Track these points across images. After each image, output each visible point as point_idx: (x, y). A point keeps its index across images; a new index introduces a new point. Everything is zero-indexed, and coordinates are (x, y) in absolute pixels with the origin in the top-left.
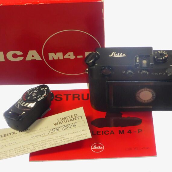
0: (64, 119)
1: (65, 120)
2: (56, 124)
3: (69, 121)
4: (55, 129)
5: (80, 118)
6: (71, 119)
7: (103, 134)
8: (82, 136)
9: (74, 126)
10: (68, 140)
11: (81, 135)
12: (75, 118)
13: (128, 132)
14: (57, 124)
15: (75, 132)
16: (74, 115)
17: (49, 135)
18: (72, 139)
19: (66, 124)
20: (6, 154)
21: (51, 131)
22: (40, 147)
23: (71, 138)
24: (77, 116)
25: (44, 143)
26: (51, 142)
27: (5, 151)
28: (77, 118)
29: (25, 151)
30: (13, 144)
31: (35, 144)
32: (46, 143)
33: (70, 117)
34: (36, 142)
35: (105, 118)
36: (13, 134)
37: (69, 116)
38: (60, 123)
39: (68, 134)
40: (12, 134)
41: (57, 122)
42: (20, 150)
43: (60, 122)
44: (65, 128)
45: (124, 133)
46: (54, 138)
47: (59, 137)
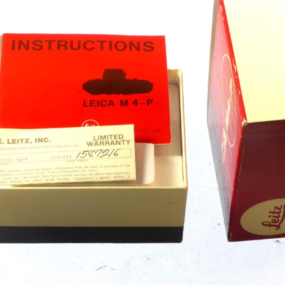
0: (103, 139)
1: (104, 141)
2: (90, 144)
3: (110, 143)
4: (87, 153)
5: (126, 142)
6: (112, 141)
7: (98, 105)
8: (123, 175)
9: (115, 155)
10: (101, 176)
11: (122, 173)
12: (118, 140)
13: (133, 103)
14: (92, 145)
15: (115, 166)
16: (118, 136)
17: (76, 161)
18: (108, 176)
19: (104, 148)
20: (10, 177)
21: (81, 155)
22: (61, 177)
23: (108, 174)
24: (122, 139)
25: (67, 173)
26: (78, 173)
27: (9, 171)
28: (122, 142)
29: (38, 179)
30: (23, 161)
31: (54, 170)
32: (70, 173)
33: (113, 137)
34: (56, 169)
35: (102, 79)
36: (26, 142)
37: (111, 136)
38: (96, 144)
39: (103, 167)
40: (24, 141)
41: (92, 140)
42: (31, 176)
43: (97, 142)
44: (101, 154)
45: (127, 105)
46: (83, 169)
47: (90, 169)
